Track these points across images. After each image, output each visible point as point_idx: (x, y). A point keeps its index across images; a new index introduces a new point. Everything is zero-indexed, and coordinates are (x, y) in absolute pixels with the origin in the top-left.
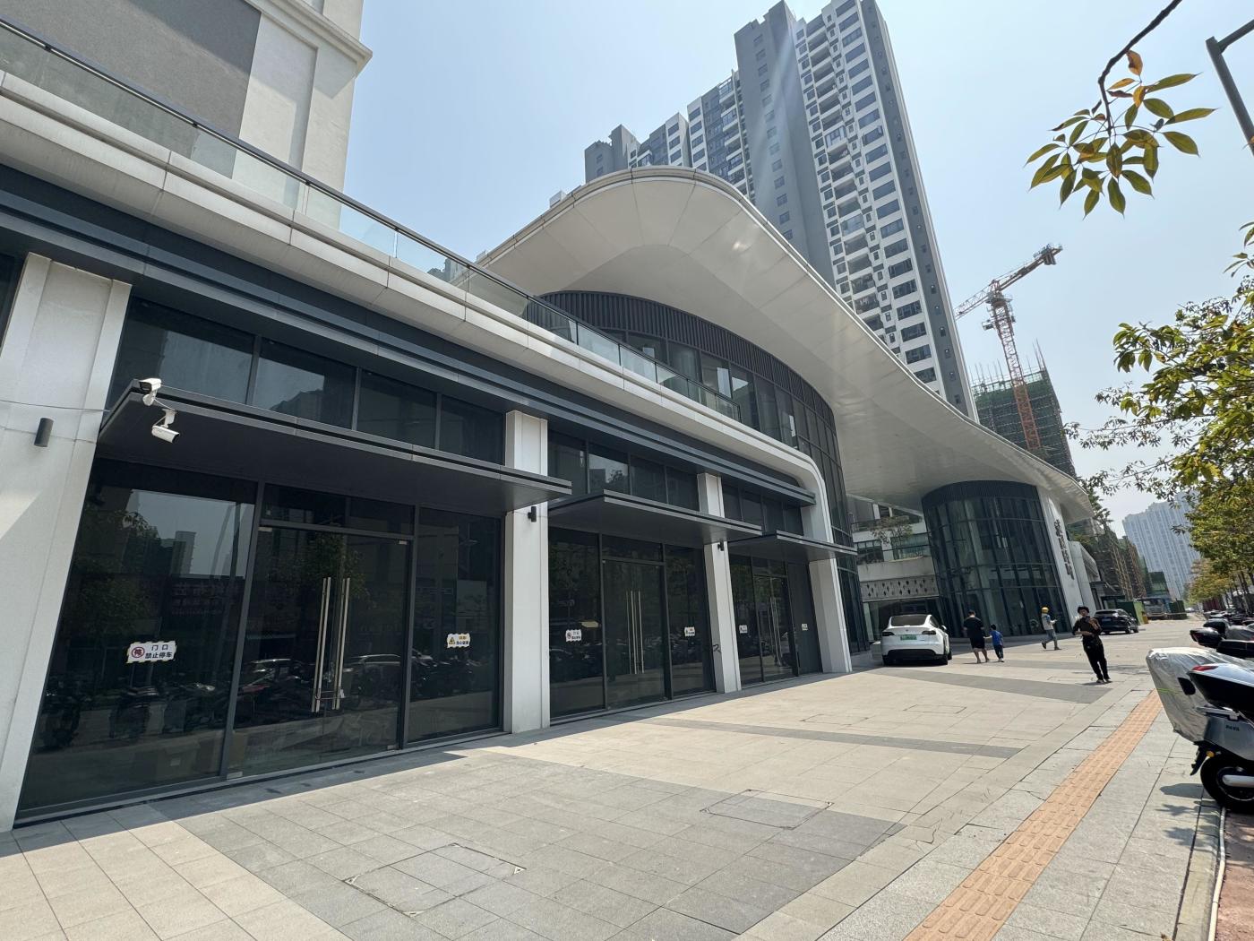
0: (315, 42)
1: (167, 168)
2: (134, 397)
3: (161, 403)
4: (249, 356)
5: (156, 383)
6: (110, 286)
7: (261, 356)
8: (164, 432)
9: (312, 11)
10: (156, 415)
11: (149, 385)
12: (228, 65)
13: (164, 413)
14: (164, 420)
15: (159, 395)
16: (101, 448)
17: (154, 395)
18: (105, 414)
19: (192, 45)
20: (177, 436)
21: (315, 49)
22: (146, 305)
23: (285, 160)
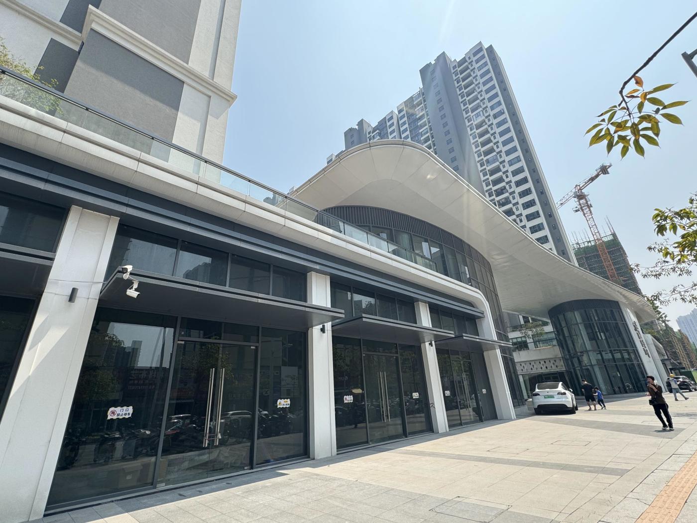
0: (210, 93)
1: (139, 160)
2: (119, 275)
3: (132, 278)
4: (175, 250)
5: (130, 268)
6: (109, 219)
7: (181, 250)
8: (132, 293)
9: (209, 80)
10: (129, 284)
11: (126, 269)
12: (168, 108)
13: (133, 283)
14: (133, 286)
15: (131, 274)
16: (101, 301)
17: (129, 274)
18: (103, 284)
19: (152, 100)
20: (139, 294)
21: (210, 97)
22: (125, 227)
23: (194, 151)
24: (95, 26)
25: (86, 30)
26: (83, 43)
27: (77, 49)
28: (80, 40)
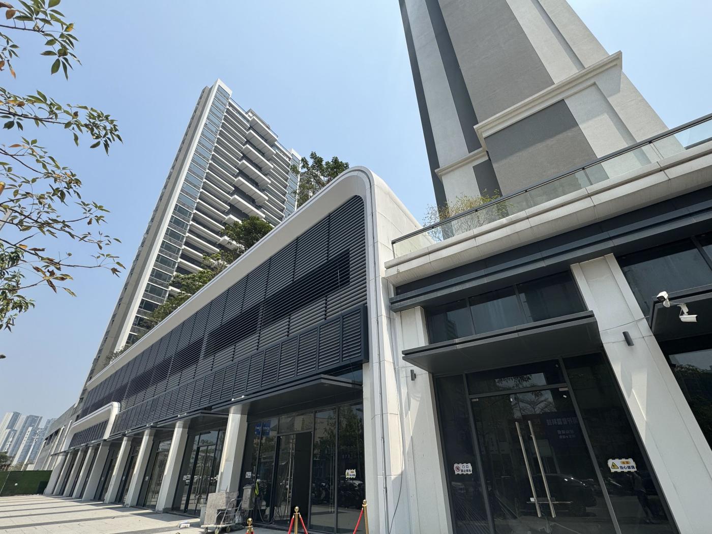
2: (658, 306)
3: (674, 303)
5: (664, 294)
6: (605, 259)
8: (688, 318)
10: (677, 311)
11: (662, 297)
12: (568, 131)
13: (680, 308)
14: (682, 311)
15: (670, 299)
16: (658, 336)
17: (668, 300)
18: (647, 319)
20: (697, 317)
21: (594, 84)
22: (624, 258)
24: (485, 135)
25: (482, 142)
26: (487, 152)
27: (487, 158)
28: (483, 152)
